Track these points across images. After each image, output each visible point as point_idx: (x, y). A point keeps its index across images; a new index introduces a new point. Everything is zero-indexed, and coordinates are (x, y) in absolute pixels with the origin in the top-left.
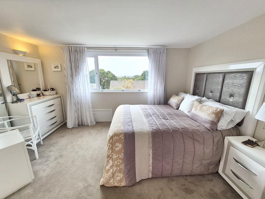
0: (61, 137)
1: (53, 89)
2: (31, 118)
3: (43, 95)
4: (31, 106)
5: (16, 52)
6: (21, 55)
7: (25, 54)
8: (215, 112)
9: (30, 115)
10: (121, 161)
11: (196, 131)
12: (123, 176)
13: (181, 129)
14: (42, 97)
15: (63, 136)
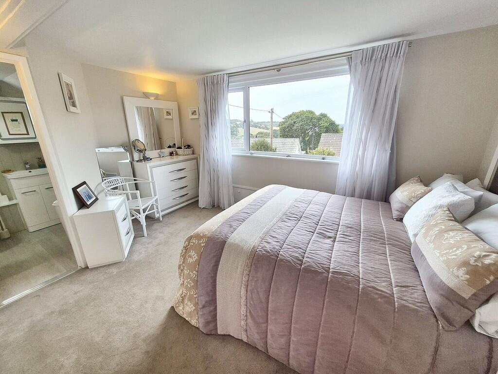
0: (184, 217)
1: (189, 147)
2: (151, 183)
3: (177, 154)
4: (152, 168)
5: (146, 95)
6: (152, 98)
7: (157, 97)
8: (472, 262)
9: (150, 180)
10: (193, 284)
11: (376, 296)
12: (195, 309)
13: (334, 273)
14: (175, 157)
15: (186, 217)
